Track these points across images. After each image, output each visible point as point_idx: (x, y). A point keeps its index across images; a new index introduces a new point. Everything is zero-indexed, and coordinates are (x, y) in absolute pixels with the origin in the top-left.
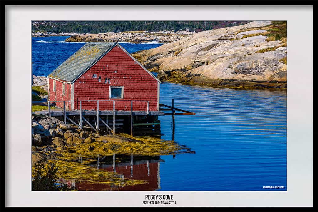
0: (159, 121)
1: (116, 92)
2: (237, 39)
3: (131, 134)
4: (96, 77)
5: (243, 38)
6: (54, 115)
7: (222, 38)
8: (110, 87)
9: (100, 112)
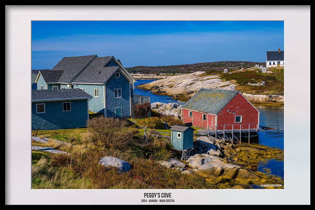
0: (258, 134)
1: (238, 119)
2: (203, 80)
3: (249, 143)
4: (229, 111)
5: (207, 80)
6: (211, 134)
7: (196, 80)
8: (235, 116)
9: (234, 131)
